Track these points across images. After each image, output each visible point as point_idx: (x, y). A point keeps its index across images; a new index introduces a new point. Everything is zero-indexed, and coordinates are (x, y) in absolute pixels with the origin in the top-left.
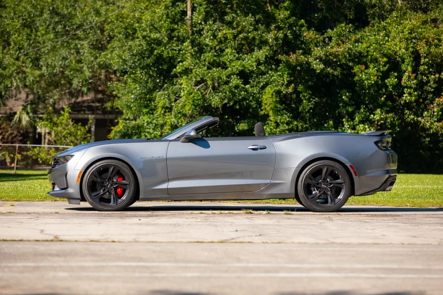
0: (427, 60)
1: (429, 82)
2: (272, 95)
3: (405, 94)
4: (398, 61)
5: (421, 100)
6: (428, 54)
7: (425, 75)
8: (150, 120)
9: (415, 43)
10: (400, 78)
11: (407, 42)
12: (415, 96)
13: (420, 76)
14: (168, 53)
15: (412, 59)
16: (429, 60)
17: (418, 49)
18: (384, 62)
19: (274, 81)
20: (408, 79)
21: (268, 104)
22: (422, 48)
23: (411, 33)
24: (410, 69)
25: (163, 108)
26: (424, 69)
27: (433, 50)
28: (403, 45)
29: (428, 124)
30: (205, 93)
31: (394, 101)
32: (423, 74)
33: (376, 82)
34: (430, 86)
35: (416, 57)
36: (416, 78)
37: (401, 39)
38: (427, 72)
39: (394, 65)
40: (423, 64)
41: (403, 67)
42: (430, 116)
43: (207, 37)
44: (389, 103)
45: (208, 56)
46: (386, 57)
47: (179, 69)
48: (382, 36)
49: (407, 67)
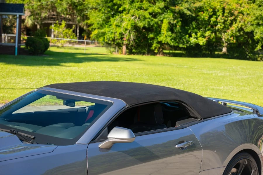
1: (228, 20)
3: (218, 25)
4: (216, 11)
7: (227, 18)
12: (223, 26)
15: (222, 10)
18: (211, 11)
19: (167, 17)
20: (220, 19)
21: (165, 28)
24: (221, 14)
25: (116, 25)
28: (219, 4)
30: (135, 20)
32: (226, 17)
38: (227, 16)
40: (226, 13)
41: (218, 14)
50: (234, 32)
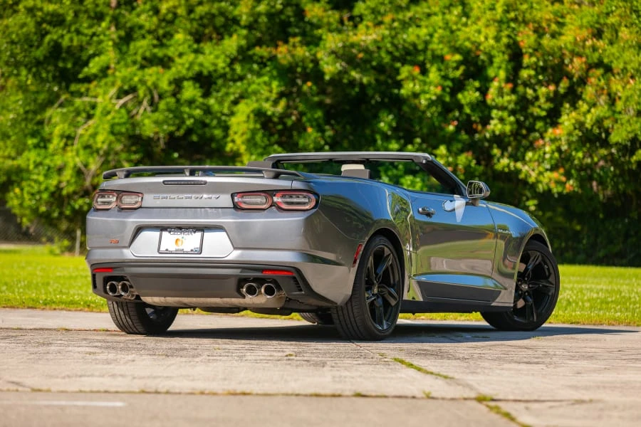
0: (534, 59)
1: (537, 98)
2: (248, 117)
3: (492, 119)
4: (483, 61)
5: (524, 132)
6: (538, 48)
7: (532, 87)
8: (39, 160)
9: (514, 29)
10: (484, 91)
11: (500, 27)
12: (511, 124)
13: (521, 89)
14: (71, 40)
15: (506, 57)
16: (538, 60)
17: (519, 39)
18: (456, 61)
19: (255, 93)
20: (499, 92)
21: (239, 133)
22: (526, 39)
23: (507, 11)
24: (502, 74)
25: (62, 136)
26: (530, 77)
27: (546, 41)
28: (492, 32)
29: (534, 175)
30: (134, 112)
31: (471, 132)
32: (525, 85)
33: (440, 98)
34: (540, 107)
35: (515, 55)
36: (514, 91)
37: (488, 21)
38: (533, 81)
39: (475, 68)
40: (528, 67)
41: (491, 72)
42: (538, 160)
43: (143, 12)
44: (464, 136)
45: (142, 46)
46: (460, 53)
47: (93, 67)
48: (457, 16)
49: (498, 73)
50: (564, 148)
